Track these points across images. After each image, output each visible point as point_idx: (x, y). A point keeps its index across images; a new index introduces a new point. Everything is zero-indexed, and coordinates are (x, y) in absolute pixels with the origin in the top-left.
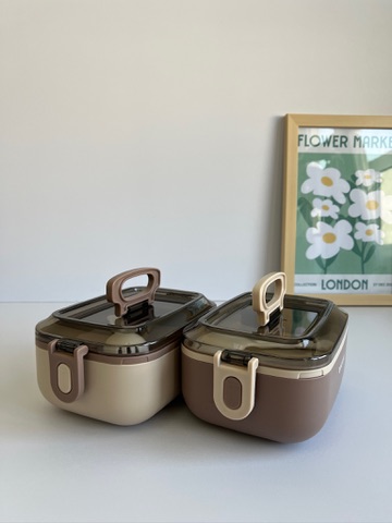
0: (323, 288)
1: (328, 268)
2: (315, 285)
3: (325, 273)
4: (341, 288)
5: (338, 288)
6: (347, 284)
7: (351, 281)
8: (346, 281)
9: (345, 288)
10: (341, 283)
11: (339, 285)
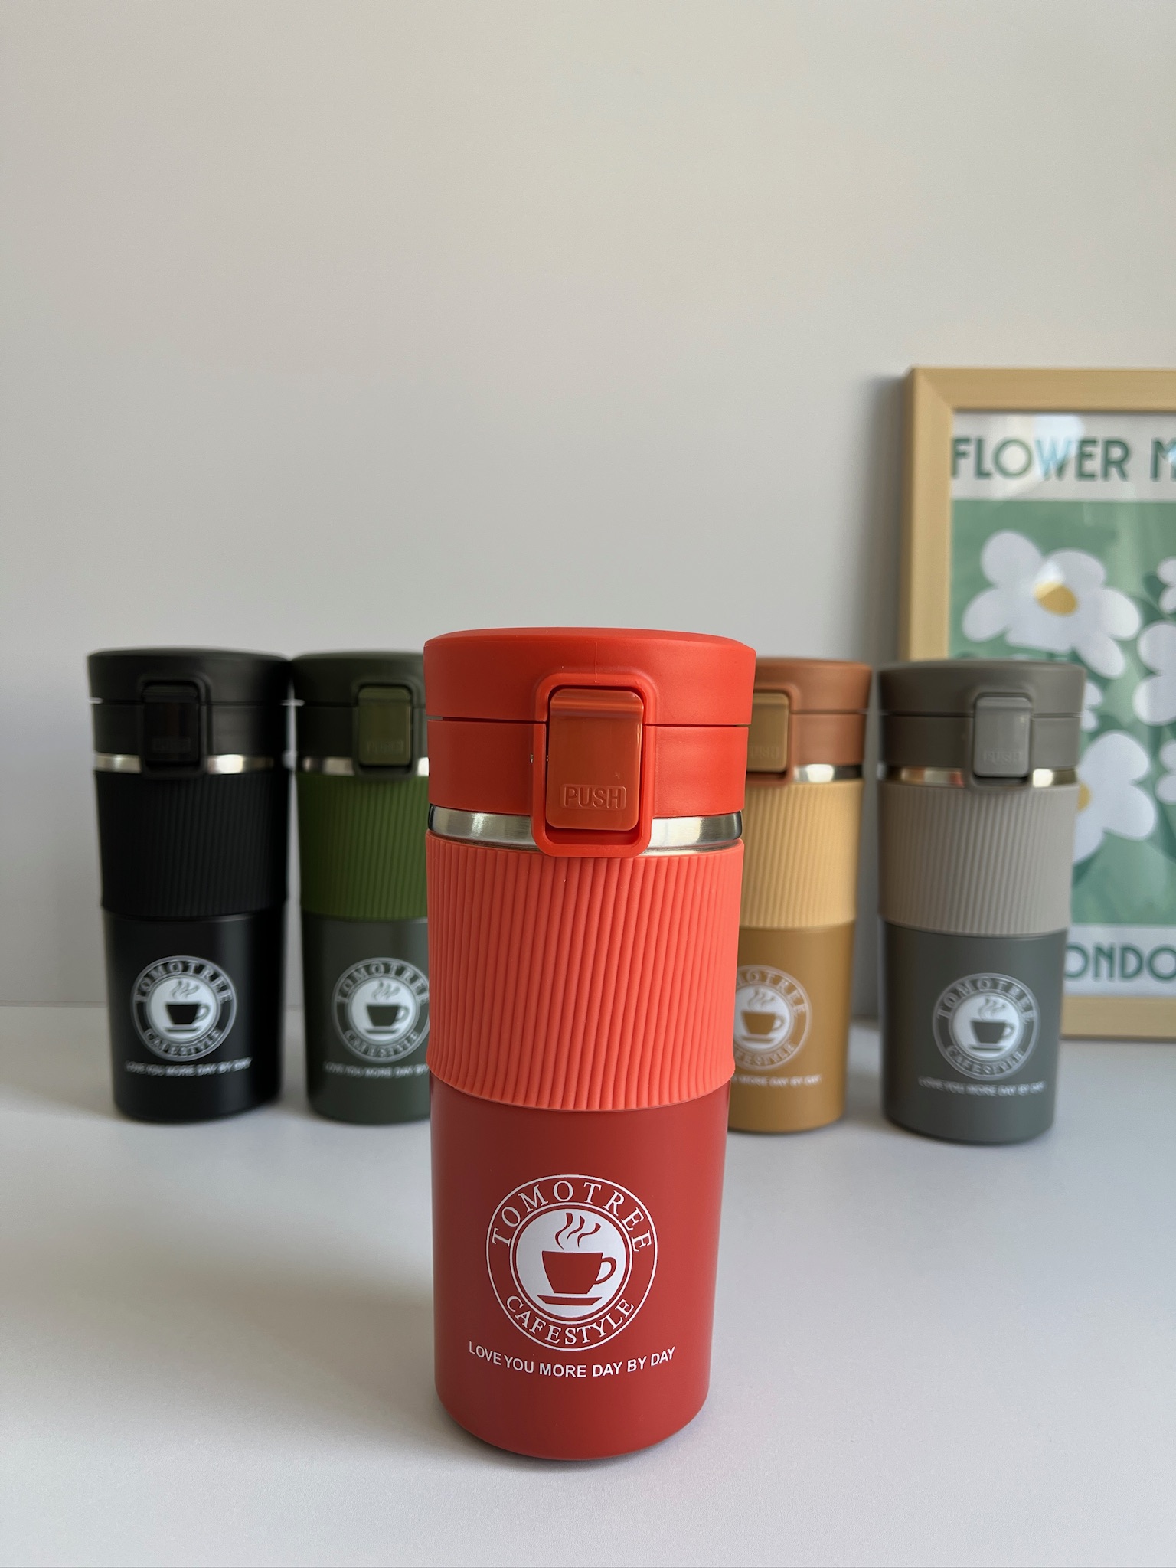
4: (1111, 975)
5: (1097, 975)
6: (1132, 962)
7: (1146, 952)
8: (1127, 949)
9: (1126, 976)
10: (1110, 956)
11: (1104, 965)
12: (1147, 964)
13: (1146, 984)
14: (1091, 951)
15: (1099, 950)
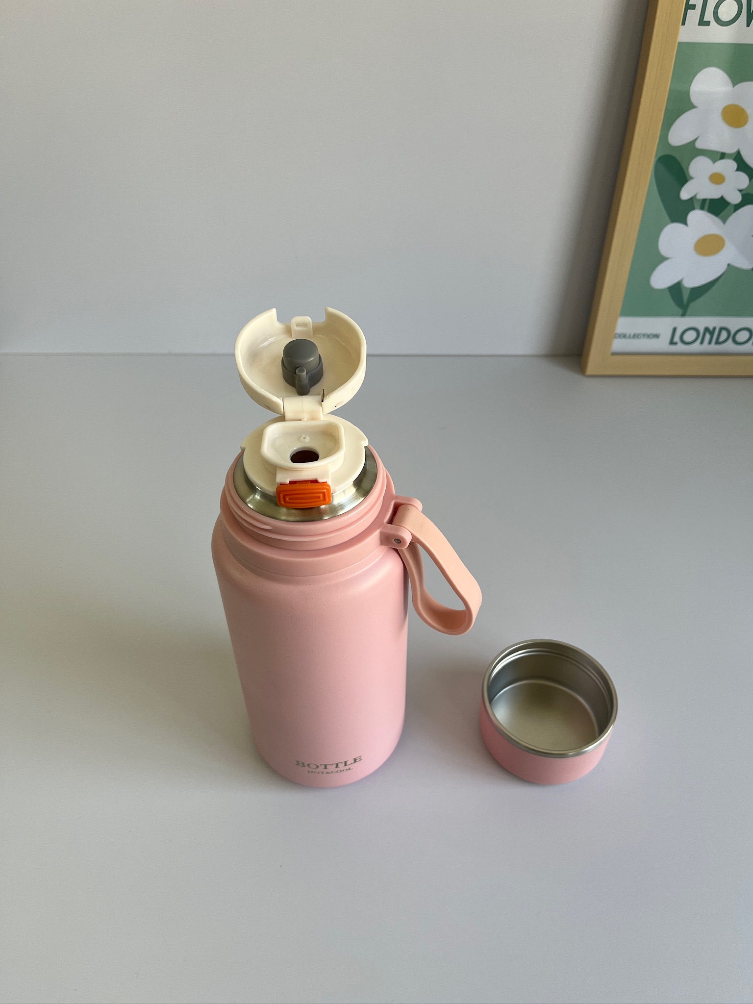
0: (672, 342)
1: (693, 306)
2: (657, 336)
3: (683, 315)
4: (710, 343)
5: (702, 343)
6: (724, 335)
7: (733, 332)
8: (722, 329)
9: (717, 343)
10: (712, 333)
11: (708, 336)
12: (732, 337)
13: (729, 346)
14: (702, 331)
15: (707, 330)
